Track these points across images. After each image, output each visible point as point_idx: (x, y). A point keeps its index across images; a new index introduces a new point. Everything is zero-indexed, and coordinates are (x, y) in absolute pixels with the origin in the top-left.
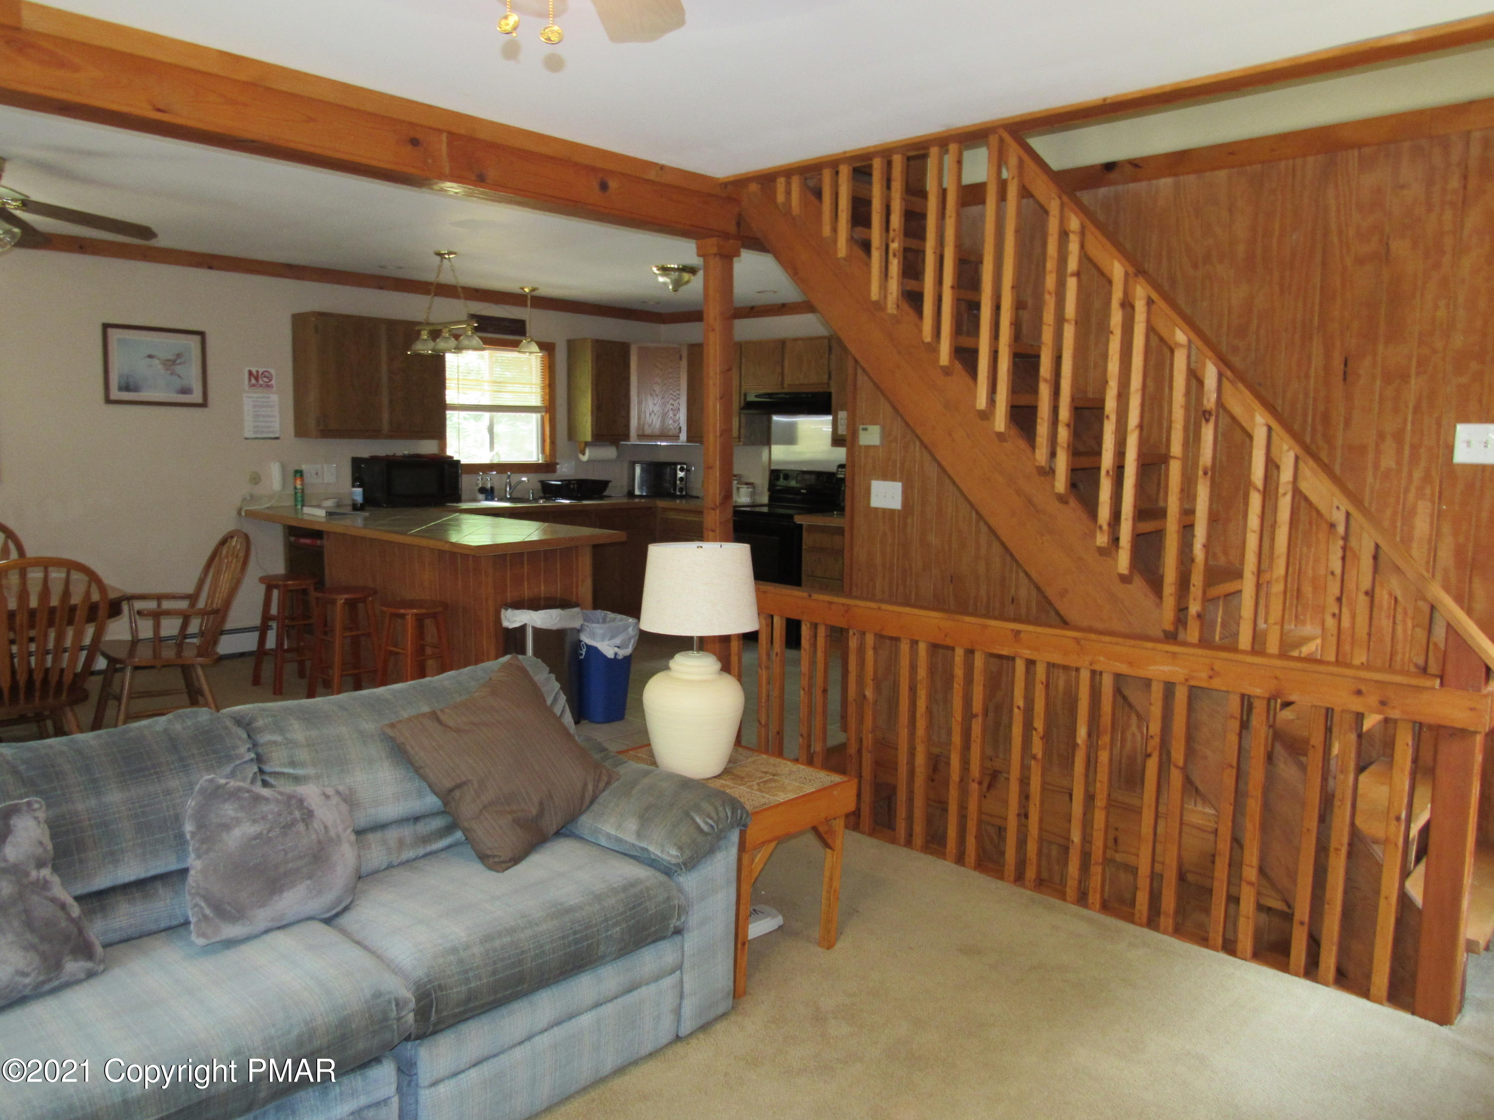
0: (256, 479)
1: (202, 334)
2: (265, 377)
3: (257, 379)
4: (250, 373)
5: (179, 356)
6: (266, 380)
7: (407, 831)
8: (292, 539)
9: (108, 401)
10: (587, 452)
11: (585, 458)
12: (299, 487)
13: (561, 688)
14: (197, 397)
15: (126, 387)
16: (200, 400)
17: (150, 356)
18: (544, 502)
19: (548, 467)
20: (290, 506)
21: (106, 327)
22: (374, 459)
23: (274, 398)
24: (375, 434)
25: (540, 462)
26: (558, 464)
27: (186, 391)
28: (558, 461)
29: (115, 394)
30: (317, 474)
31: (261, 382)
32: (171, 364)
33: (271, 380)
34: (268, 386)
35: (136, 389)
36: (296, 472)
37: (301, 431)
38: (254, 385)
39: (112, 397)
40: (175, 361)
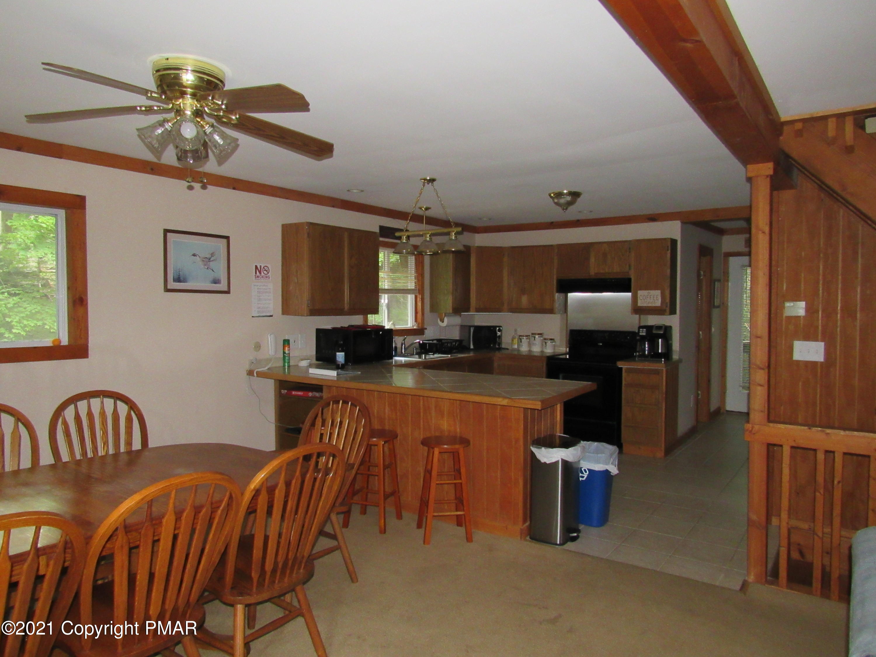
0: (258, 347)
1: (227, 238)
2: (265, 270)
3: (260, 272)
4: (256, 267)
5: (212, 255)
6: (265, 272)
8: (284, 392)
9: (167, 290)
10: (446, 319)
11: (445, 324)
12: (287, 352)
14: (223, 286)
15: (178, 279)
16: (226, 289)
17: (194, 255)
19: (419, 332)
20: (279, 367)
21: (166, 231)
22: (335, 330)
23: (271, 286)
24: (339, 312)
25: (415, 327)
26: (426, 329)
27: (216, 281)
28: (425, 327)
29: (172, 285)
31: (262, 274)
32: (207, 260)
33: (268, 273)
34: (267, 277)
35: (185, 281)
36: (285, 341)
37: (287, 309)
38: (258, 277)
39: (169, 287)
40: (210, 259)
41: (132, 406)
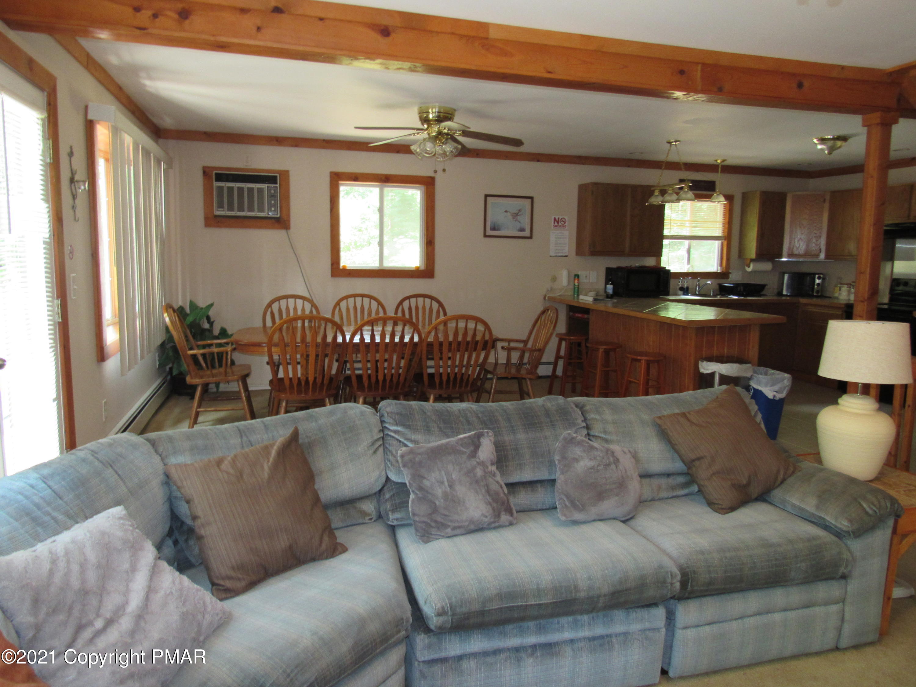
0: (554, 279)
1: (532, 198)
2: (562, 221)
3: (558, 223)
4: (555, 219)
5: (520, 211)
6: (562, 223)
7: (663, 482)
8: (571, 314)
9: (485, 236)
10: (752, 265)
11: (749, 269)
12: (576, 284)
13: (759, 409)
14: (527, 233)
15: (494, 229)
16: (528, 235)
17: (506, 211)
18: (720, 297)
19: (723, 275)
20: (570, 295)
21: (486, 196)
22: (619, 269)
23: (566, 233)
24: (619, 253)
25: (719, 271)
26: (730, 273)
27: (522, 230)
28: (730, 271)
29: (489, 232)
30: (586, 277)
31: (560, 224)
32: (515, 215)
33: (565, 223)
34: (563, 226)
35: (498, 230)
36: (575, 275)
37: (579, 252)
38: (556, 226)
39: (487, 234)
40: (518, 214)
41: (441, 304)
